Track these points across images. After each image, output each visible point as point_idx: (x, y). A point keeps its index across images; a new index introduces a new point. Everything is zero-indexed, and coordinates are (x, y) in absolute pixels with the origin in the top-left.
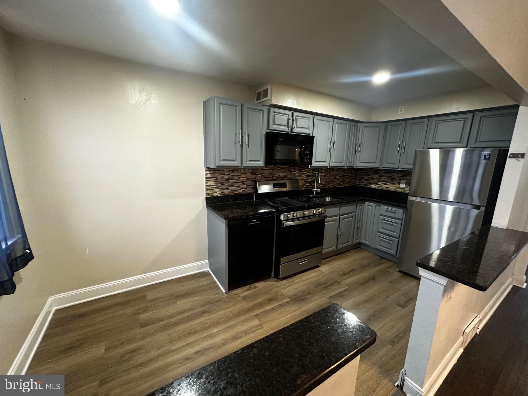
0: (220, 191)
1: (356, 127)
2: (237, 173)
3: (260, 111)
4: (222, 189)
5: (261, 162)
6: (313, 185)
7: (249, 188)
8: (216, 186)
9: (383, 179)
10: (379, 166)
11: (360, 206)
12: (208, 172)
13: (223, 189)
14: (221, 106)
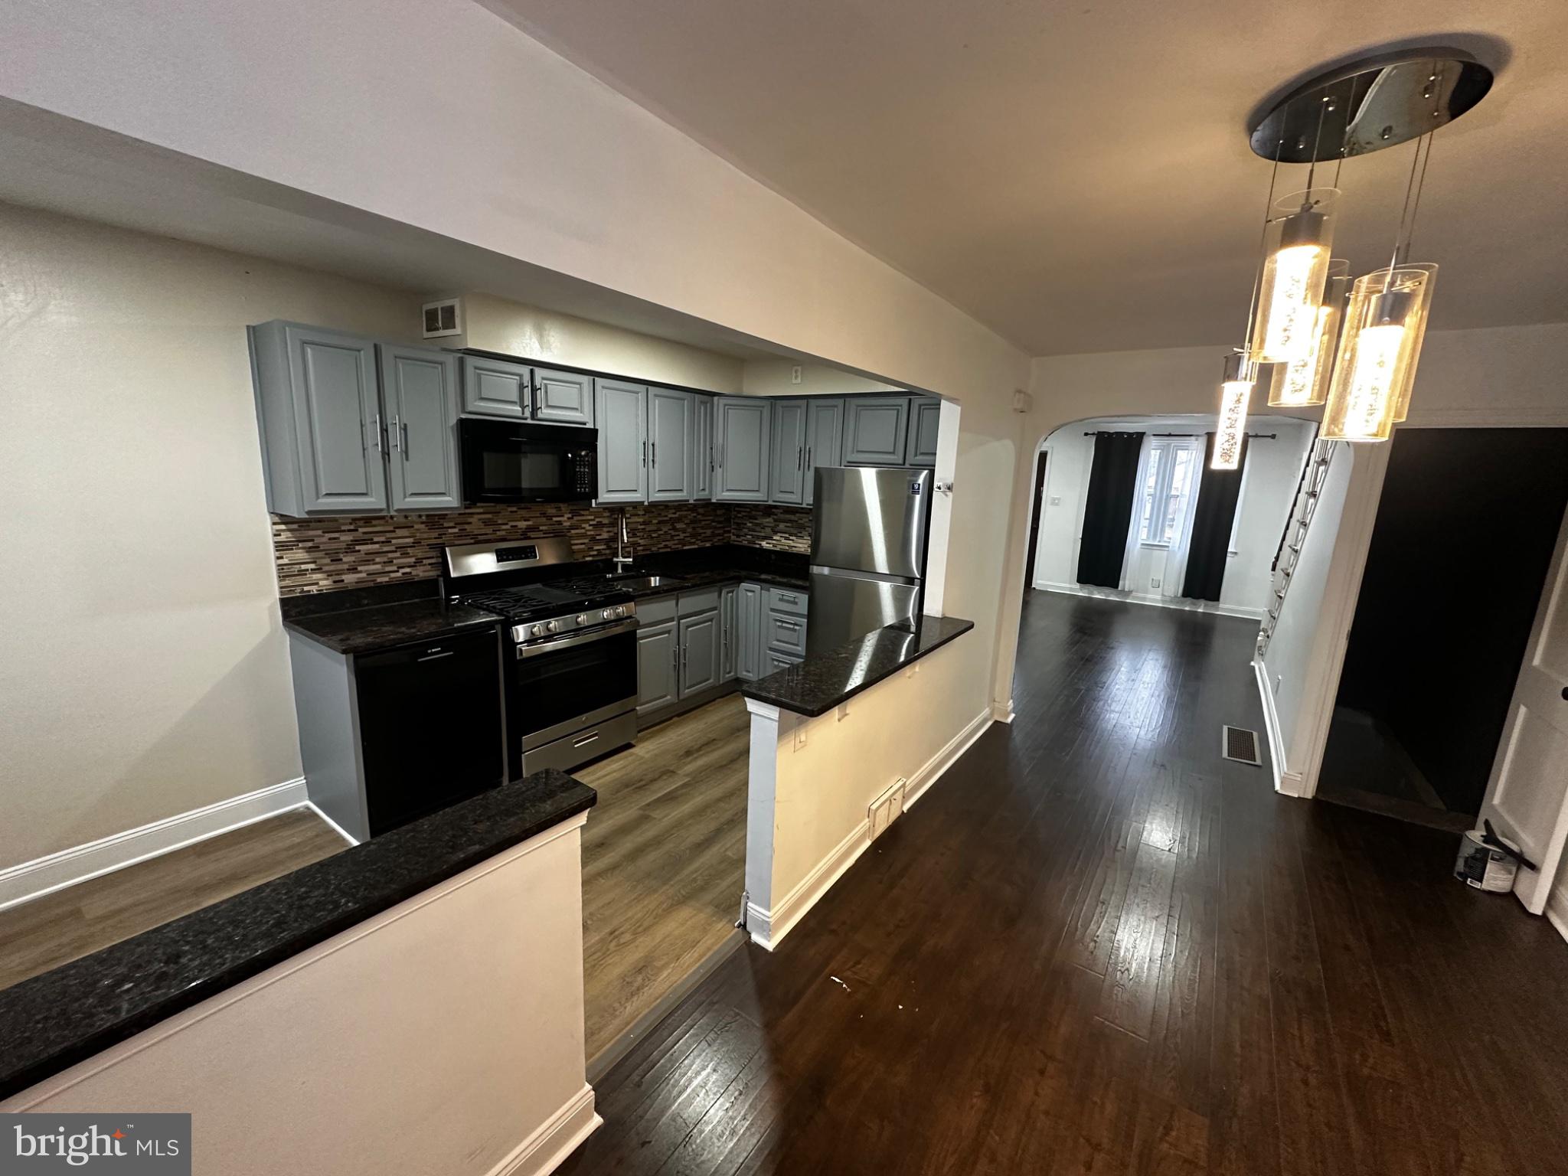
0: (327, 579)
1: (708, 405)
2: (380, 525)
3: (436, 365)
4: (334, 573)
5: (449, 496)
6: (615, 548)
7: (425, 565)
8: (312, 566)
9: (782, 526)
10: (766, 499)
11: (728, 593)
12: (283, 527)
13: (339, 573)
14: (309, 350)
